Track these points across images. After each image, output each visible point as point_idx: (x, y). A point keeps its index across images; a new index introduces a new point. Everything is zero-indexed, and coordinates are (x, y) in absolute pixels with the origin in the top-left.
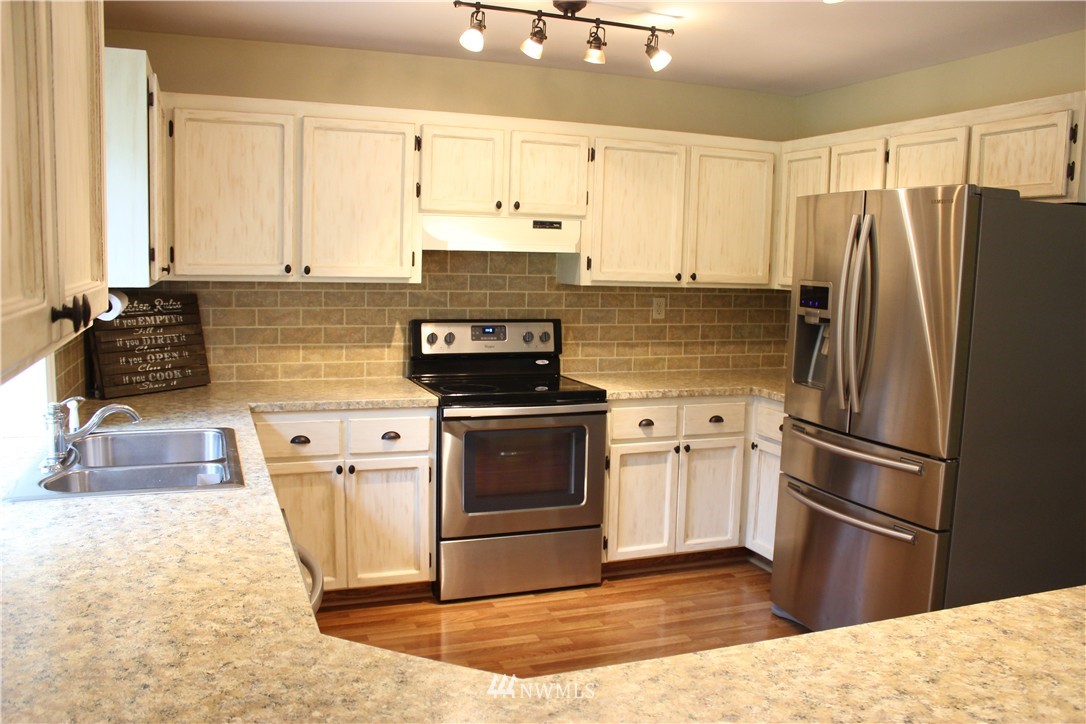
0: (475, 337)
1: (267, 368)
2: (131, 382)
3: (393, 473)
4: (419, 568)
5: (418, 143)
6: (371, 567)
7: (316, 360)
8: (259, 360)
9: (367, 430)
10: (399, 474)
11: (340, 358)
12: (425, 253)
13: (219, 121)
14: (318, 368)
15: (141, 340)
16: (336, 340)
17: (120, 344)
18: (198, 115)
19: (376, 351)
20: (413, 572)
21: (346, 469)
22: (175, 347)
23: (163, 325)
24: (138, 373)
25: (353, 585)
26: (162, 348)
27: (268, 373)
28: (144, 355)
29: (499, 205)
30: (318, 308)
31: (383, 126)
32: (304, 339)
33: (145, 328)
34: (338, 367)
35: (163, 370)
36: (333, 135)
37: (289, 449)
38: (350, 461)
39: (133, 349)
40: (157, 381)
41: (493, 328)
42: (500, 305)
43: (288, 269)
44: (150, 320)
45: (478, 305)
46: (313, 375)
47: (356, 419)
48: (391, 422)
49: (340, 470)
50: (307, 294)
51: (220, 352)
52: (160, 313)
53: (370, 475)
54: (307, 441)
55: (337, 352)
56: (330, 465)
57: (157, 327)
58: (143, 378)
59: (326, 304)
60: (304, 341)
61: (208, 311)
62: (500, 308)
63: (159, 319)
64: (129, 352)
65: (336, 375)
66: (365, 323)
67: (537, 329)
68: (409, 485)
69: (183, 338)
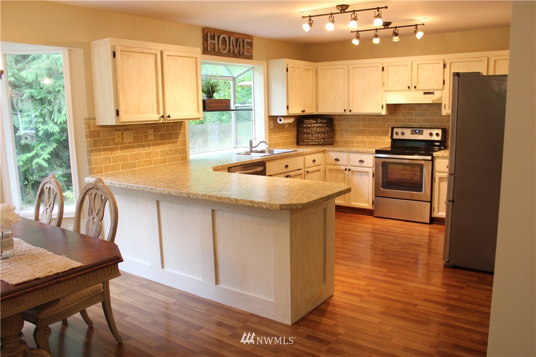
0: (412, 134)
1: (352, 141)
2: (307, 141)
3: (362, 173)
4: (369, 204)
5: (383, 69)
6: (355, 201)
7: (365, 139)
8: (349, 137)
9: (355, 158)
10: (364, 173)
11: (372, 139)
12: (387, 105)
13: (328, 69)
14: (366, 142)
15: (312, 131)
16: (371, 133)
17: (305, 131)
18: (324, 68)
19: (384, 137)
20: (368, 205)
21: (348, 169)
22: (322, 133)
23: (320, 127)
24: (309, 139)
25: (350, 206)
26: (318, 133)
27: (352, 142)
28: (312, 134)
29: (409, 87)
30: (366, 123)
31: (372, 65)
32: (362, 132)
33: (314, 127)
34: (372, 142)
35: (318, 139)
36: (358, 69)
37: (334, 162)
38: (350, 168)
39: (309, 133)
40: (315, 142)
41: (419, 130)
42: (426, 123)
43: (345, 111)
44: (316, 125)
45: (418, 122)
46: (364, 144)
47: (352, 155)
48: (362, 157)
49: (346, 170)
50: (363, 118)
51: (339, 135)
52: (319, 123)
53: (356, 173)
54: (339, 160)
55: (371, 137)
56: (344, 168)
57: (317, 127)
58: (311, 141)
59: (368, 122)
60: (362, 133)
61: (336, 123)
62: (425, 124)
63: (318, 125)
64: (308, 133)
65: (371, 144)
66: (380, 128)
67: (435, 132)
68: (367, 177)
69: (326, 131)
